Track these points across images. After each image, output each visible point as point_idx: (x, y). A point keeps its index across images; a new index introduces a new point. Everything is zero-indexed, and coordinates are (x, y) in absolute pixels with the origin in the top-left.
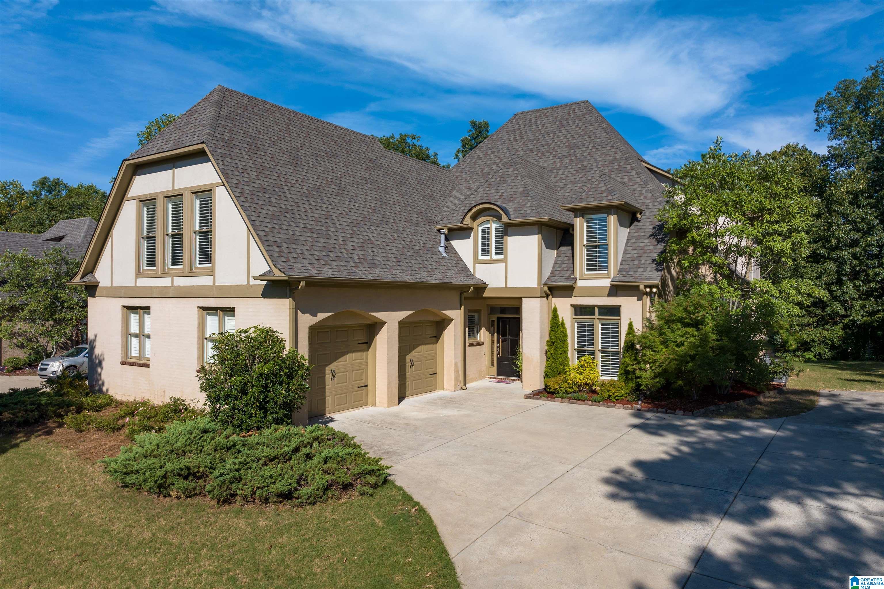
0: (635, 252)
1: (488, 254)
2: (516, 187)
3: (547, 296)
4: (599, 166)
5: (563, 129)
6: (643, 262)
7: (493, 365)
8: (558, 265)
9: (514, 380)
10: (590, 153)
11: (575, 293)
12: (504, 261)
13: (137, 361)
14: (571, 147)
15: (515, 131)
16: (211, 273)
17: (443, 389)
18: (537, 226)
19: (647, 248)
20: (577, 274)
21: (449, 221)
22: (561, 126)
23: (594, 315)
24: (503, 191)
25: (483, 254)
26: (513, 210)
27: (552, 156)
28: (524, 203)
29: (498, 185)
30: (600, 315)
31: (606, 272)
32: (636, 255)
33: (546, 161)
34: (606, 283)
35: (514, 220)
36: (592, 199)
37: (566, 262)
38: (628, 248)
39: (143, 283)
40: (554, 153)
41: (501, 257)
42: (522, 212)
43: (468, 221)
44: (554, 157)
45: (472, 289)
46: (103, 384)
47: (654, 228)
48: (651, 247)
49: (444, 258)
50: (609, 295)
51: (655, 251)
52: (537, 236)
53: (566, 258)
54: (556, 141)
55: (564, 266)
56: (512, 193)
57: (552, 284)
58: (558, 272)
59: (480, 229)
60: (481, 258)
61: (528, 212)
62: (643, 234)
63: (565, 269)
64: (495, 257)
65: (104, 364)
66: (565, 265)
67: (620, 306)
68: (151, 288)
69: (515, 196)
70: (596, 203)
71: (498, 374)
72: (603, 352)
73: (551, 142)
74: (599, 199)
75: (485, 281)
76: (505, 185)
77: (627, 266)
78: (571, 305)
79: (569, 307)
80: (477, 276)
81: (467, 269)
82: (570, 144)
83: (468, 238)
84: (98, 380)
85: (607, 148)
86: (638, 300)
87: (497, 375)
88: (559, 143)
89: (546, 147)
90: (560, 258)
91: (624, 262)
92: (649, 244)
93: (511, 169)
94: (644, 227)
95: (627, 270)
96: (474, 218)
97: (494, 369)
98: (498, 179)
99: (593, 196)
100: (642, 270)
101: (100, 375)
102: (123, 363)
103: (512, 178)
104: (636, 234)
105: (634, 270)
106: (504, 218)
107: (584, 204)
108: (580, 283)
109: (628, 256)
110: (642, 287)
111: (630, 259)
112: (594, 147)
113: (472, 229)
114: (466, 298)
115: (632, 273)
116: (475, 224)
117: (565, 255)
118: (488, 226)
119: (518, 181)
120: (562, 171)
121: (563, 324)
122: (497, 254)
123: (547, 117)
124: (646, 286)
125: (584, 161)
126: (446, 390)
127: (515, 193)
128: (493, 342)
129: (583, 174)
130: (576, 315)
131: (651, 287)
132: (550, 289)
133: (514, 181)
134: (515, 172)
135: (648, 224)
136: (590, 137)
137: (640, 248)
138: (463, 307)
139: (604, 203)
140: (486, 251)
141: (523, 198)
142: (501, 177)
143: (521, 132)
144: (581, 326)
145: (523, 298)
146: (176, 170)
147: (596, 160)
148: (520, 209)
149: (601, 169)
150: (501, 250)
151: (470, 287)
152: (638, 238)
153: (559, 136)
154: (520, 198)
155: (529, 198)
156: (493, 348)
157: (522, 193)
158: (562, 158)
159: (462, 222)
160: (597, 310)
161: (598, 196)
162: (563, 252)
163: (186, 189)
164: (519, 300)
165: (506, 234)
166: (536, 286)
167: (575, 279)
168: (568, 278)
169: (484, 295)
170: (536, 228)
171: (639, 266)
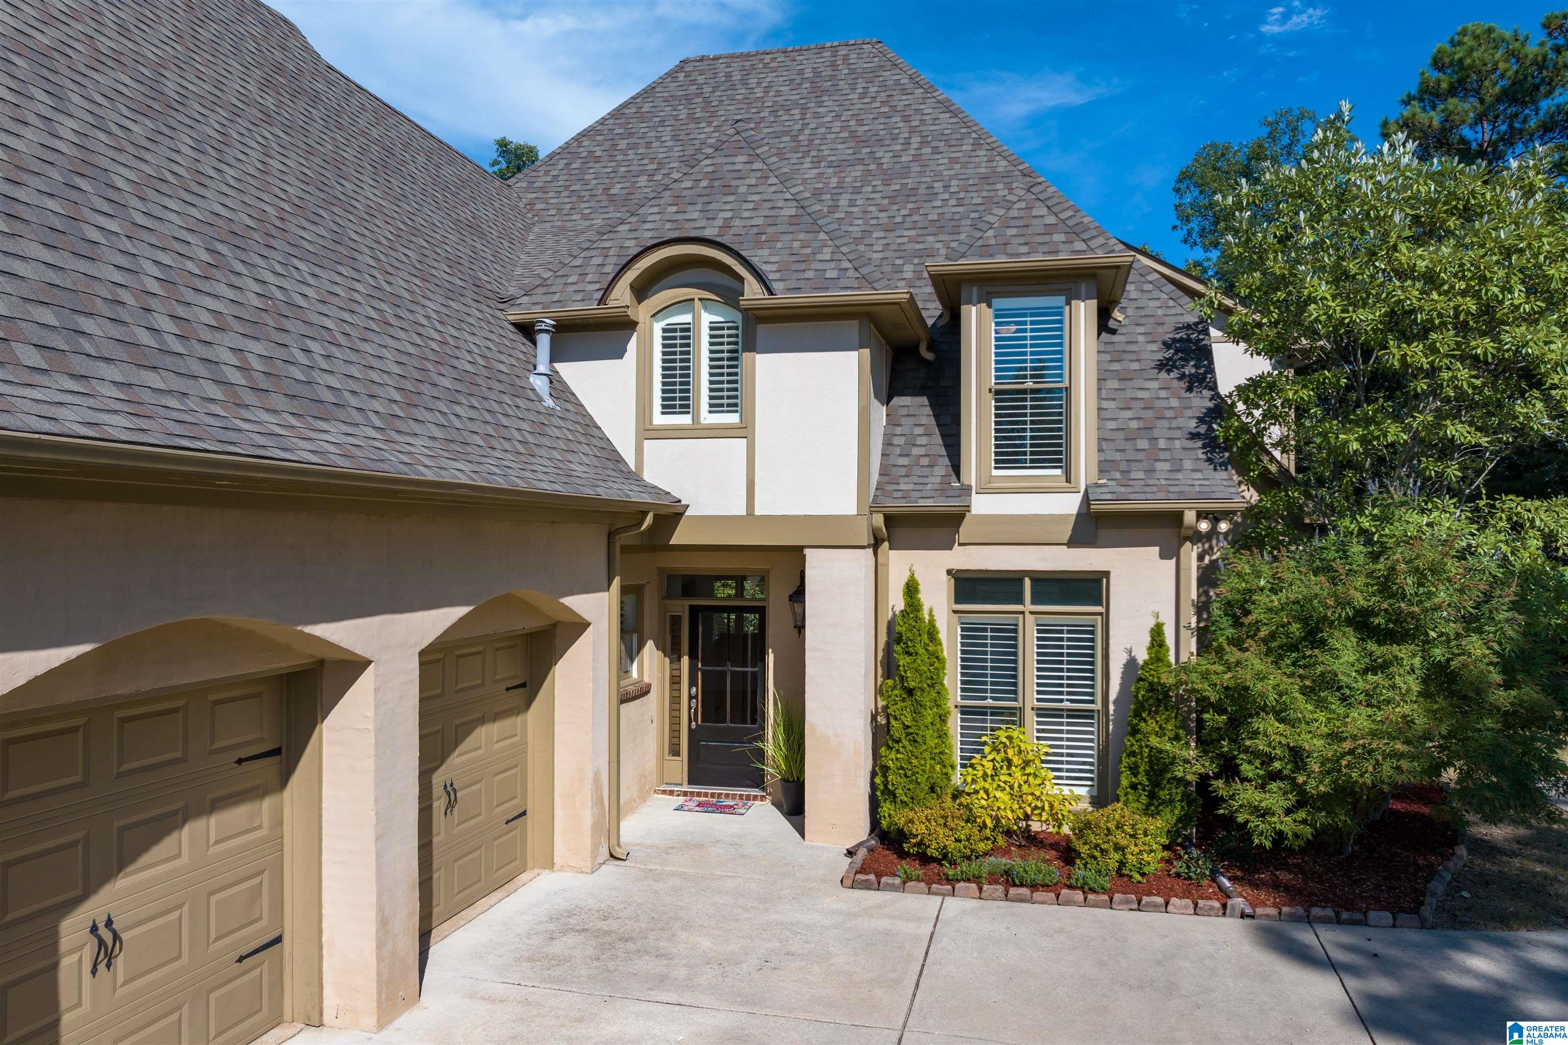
0: (1129, 414)
1: (685, 409)
2: (770, 205)
3: (877, 544)
4: (952, 189)
5: (825, 98)
6: (1162, 444)
7: (675, 751)
8: (898, 451)
9: (748, 798)
10: (917, 158)
11: (966, 531)
12: (745, 430)
14: (858, 140)
15: (687, 98)
17: (549, 864)
18: (855, 323)
19: (1164, 404)
20: (971, 475)
21: (556, 297)
22: (818, 92)
23: (1021, 601)
24: (728, 215)
25: (667, 409)
26: (774, 267)
27: (808, 159)
28: (808, 251)
29: (706, 199)
30: (1033, 602)
31: (1058, 472)
32: (1134, 425)
34: (1069, 504)
35: (784, 297)
36: (1024, 249)
37: (923, 440)
38: (1105, 404)
40: (814, 153)
41: (733, 418)
42: (809, 274)
43: (622, 294)
44: (816, 163)
45: (649, 519)
47: (1167, 345)
48: (1174, 403)
49: (550, 413)
50: (1073, 543)
51: (1189, 413)
52: (853, 356)
53: (919, 431)
54: (812, 126)
55: (916, 451)
56: (760, 221)
57: (896, 505)
58: (903, 471)
59: (658, 328)
60: (659, 419)
61: (828, 275)
62: (1135, 366)
63: (925, 461)
64: (708, 418)
66: (922, 451)
67: (1107, 574)
69: (771, 230)
70: (1038, 259)
71: (693, 780)
72: (1041, 713)
73: (798, 127)
74: (1045, 248)
75: (676, 494)
76: (731, 198)
77: (1118, 456)
78: (949, 572)
79: (944, 577)
80: (648, 476)
81: (618, 459)
82: (853, 135)
83: (619, 353)
85: (964, 148)
86: (1163, 556)
87: (691, 782)
88: (823, 130)
89: (785, 139)
90: (898, 430)
91: (1105, 445)
92: (1163, 394)
93: (741, 159)
94: (1134, 348)
95: (1124, 466)
96: (641, 291)
97: (680, 766)
98: (704, 183)
99: (1022, 240)
100: (1167, 466)
103: (753, 182)
104: (1116, 366)
105: (1145, 465)
106: (752, 290)
107: (1000, 261)
108: (981, 505)
109: (1112, 425)
110: (1190, 517)
111: (1121, 435)
112: (924, 143)
113: (630, 325)
114: (625, 549)
115: (1141, 475)
116: (641, 313)
117: (911, 421)
118: (687, 318)
119: (773, 189)
120: (848, 196)
121: (932, 635)
122: (715, 408)
124: (1201, 515)
125: (905, 175)
126: (562, 869)
127: (773, 221)
128: (675, 681)
129: (911, 206)
130: (957, 601)
131: (1215, 517)
132: (889, 520)
133: (760, 189)
134: (758, 165)
135: (1141, 338)
136: (906, 119)
137: (1141, 404)
138: (616, 582)
139: (1064, 257)
140: (677, 397)
141: (802, 236)
142: (713, 176)
143: (707, 102)
144: (971, 633)
145: (807, 552)
147: (938, 174)
148: (802, 266)
149: (962, 195)
150: (727, 394)
151: (644, 514)
152: (1126, 377)
153: (817, 116)
154: (789, 237)
155: (822, 236)
156: (675, 700)
157: (794, 221)
158: (838, 166)
159: (602, 301)
160: (1027, 582)
161: (1038, 239)
162: (904, 411)
164: (796, 555)
165: (751, 346)
166: (852, 510)
167: (966, 490)
168: (943, 490)
169: (677, 539)
170: (852, 327)
171: (1154, 455)
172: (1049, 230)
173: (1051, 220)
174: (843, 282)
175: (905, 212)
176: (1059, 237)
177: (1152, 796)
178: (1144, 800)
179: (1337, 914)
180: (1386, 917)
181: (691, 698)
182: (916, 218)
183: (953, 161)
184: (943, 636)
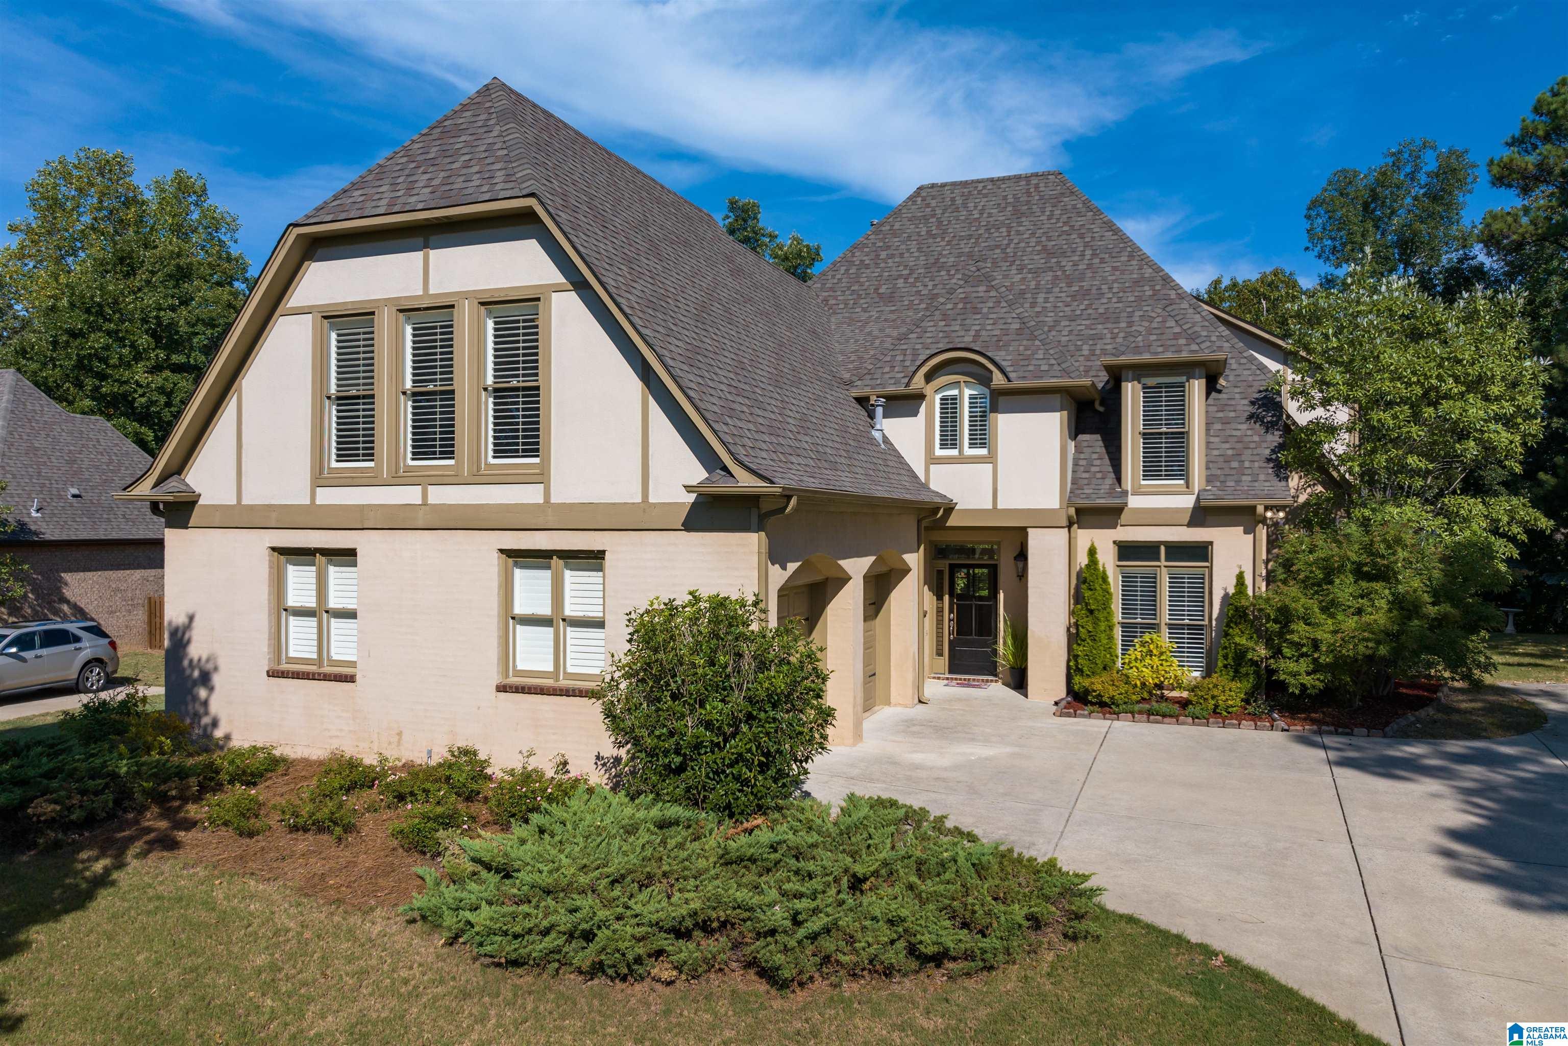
0: (1227, 446)
1: (954, 446)
2: (1003, 321)
3: (1070, 525)
4: (1115, 290)
5: (1023, 219)
6: (1247, 464)
7: (940, 653)
8: (1082, 469)
9: (987, 681)
10: (1090, 266)
11: (1124, 518)
12: (991, 459)
13: (311, 667)
14: (1049, 253)
15: (925, 218)
16: (541, 477)
17: (888, 703)
18: (1058, 395)
19: (1249, 439)
20: (1128, 484)
21: (878, 382)
22: (1018, 214)
23: (1158, 559)
24: (978, 328)
25: (943, 446)
26: (1009, 363)
27: (1014, 267)
28: (1029, 352)
29: (963, 317)
30: (1167, 560)
31: (1182, 482)
32: (1230, 452)
33: (1006, 277)
34: (1188, 502)
35: (1017, 383)
36: (1160, 349)
37: (1098, 462)
38: (1212, 439)
39: (327, 496)
40: (1018, 262)
41: (983, 452)
42: (1031, 368)
43: (919, 381)
44: (1020, 270)
45: (941, 511)
46: (215, 724)
47: (1252, 403)
48: (1256, 438)
49: (885, 452)
50: (1190, 524)
51: (1265, 445)
52: (1058, 415)
53: (1095, 456)
54: (1016, 241)
55: (1093, 469)
56: (997, 332)
57: (1083, 502)
58: (1086, 482)
59: (938, 398)
60: (939, 452)
61: (1043, 368)
62: (1232, 414)
63: (1099, 475)
64: (968, 451)
65: (216, 679)
66: (1097, 469)
67: (1211, 543)
68: (361, 508)
69: (1005, 338)
70: (1169, 356)
72: (1171, 626)
73: (1006, 242)
74: (1173, 349)
75: (950, 496)
76: (978, 316)
77: (1219, 472)
78: (1114, 542)
79: (1112, 545)
80: (933, 486)
81: (916, 477)
82: (1045, 248)
83: (915, 414)
84: (197, 716)
85: (1122, 259)
86: (1246, 532)
87: (950, 672)
88: (1022, 245)
89: (998, 251)
90: (1082, 456)
91: (1211, 465)
92: (1249, 432)
93: (982, 288)
94: (1233, 402)
95: (1222, 479)
96: (929, 378)
97: (943, 662)
98: (960, 306)
99: (1159, 343)
100: (1249, 478)
101: (205, 703)
102: (272, 674)
103: (991, 305)
104: (1220, 415)
105: (1235, 477)
106: (998, 379)
107: (1146, 357)
108: (1134, 502)
109: (1216, 452)
110: (1260, 509)
111: (1221, 459)
112: (1094, 255)
113: (922, 397)
114: (927, 528)
115: (1232, 484)
116: (929, 390)
117: (1090, 450)
118: (955, 392)
119: (1004, 310)
120: (1043, 295)
121: (1105, 579)
122: (972, 445)
123: (986, 196)
124: (1267, 508)
125: (1082, 279)
126: (895, 705)
127: (1006, 332)
128: (940, 611)
129: (1086, 302)
130: (1120, 559)
131: (1276, 509)
132: (1078, 511)
133: (995, 310)
134: (993, 293)
135: (1237, 396)
136: (1082, 236)
137: (1235, 439)
138: (922, 547)
139: (1185, 355)
140: (949, 439)
141: (1025, 342)
142: (965, 300)
144: (1128, 580)
145: (1029, 530)
146: (433, 254)
147: (1104, 279)
148: (1026, 363)
149: (1121, 294)
150: (981, 436)
151: (938, 509)
152: (1226, 422)
153: (1018, 233)
154: (1017, 343)
155: (1037, 343)
156: (940, 622)
157: (1019, 332)
158: (1036, 272)
159: (908, 385)
160: (1163, 548)
161: (1169, 343)
162: (1085, 444)
163: (466, 295)
164: (1022, 532)
165: (995, 409)
166: (1057, 506)
167: (1125, 493)
168: (1111, 493)
169: (950, 523)
170: (1057, 399)
171: (1241, 471)
172: (1176, 336)
173: (1177, 330)
174: (1052, 373)
175: (1082, 307)
176: (1182, 341)
177: (1236, 671)
178: (1232, 674)
179: (1336, 730)
180: (1364, 731)
181: (950, 620)
182: (1090, 311)
183: (1115, 269)
184: (1111, 580)
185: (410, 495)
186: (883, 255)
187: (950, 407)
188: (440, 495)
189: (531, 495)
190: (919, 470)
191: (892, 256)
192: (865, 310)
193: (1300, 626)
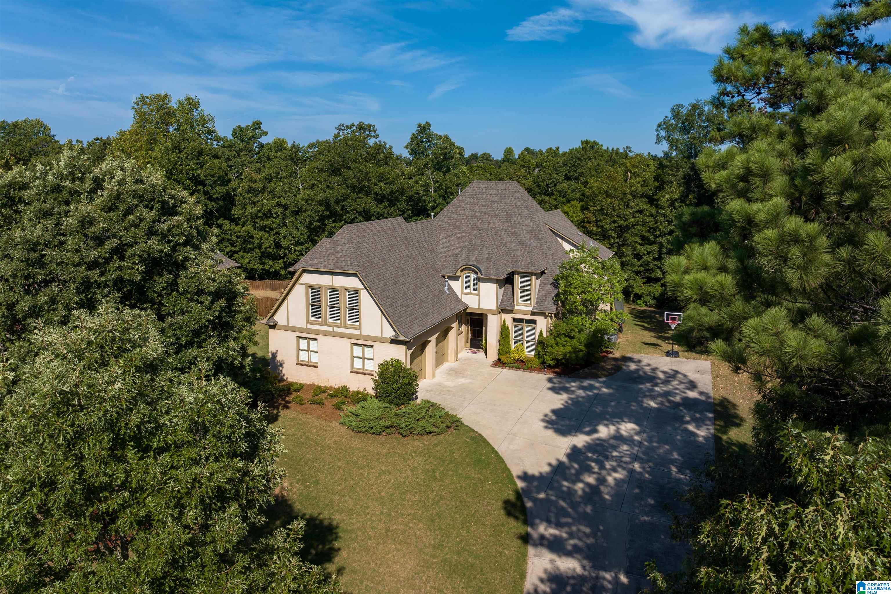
0: (544, 292)
2: (484, 254)
3: (500, 313)
6: (547, 299)
7: (468, 342)
8: (505, 296)
9: (478, 351)
10: (519, 223)
11: (514, 312)
12: (478, 294)
13: (307, 363)
14: (508, 215)
15: (473, 195)
16: (360, 328)
17: (448, 361)
19: (550, 291)
20: (515, 302)
21: (448, 272)
22: (501, 198)
23: (523, 323)
24: (476, 255)
25: (466, 289)
26: (484, 271)
27: (497, 220)
28: (489, 266)
29: (473, 251)
30: (526, 323)
31: (530, 303)
32: (544, 294)
33: (494, 224)
34: (530, 309)
35: (484, 276)
36: (524, 267)
37: (510, 295)
38: (541, 291)
39: (310, 327)
40: (498, 218)
41: (476, 292)
43: (458, 272)
45: (463, 311)
46: (284, 375)
47: (553, 279)
48: (552, 290)
49: (448, 294)
50: (531, 315)
51: (553, 293)
52: (495, 284)
54: (499, 209)
56: (481, 258)
57: (503, 306)
59: (464, 277)
60: (465, 291)
61: (492, 272)
62: (547, 283)
63: (509, 301)
64: (472, 292)
65: (284, 365)
66: (509, 297)
67: (536, 320)
68: (319, 330)
69: (483, 260)
70: (528, 271)
71: (470, 347)
72: (527, 341)
73: (496, 209)
74: (527, 268)
75: (467, 304)
76: (477, 251)
77: (540, 302)
79: (511, 319)
80: (463, 300)
81: (458, 298)
82: (507, 213)
83: (459, 281)
84: (280, 373)
85: (529, 221)
86: (545, 319)
88: (501, 211)
89: (493, 213)
90: (506, 292)
91: (539, 298)
92: (550, 289)
93: (480, 241)
94: (548, 279)
95: (540, 304)
96: (462, 271)
97: (469, 344)
98: (473, 246)
100: (547, 304)
101: (281, 371)
102: (298, 364)
103: (481, 247)
104: (544, 283)
106: (479, 274)
107: (520, 270)
108: (517, 307)
109: (541, 294)
110: (547, 314)
114: (460, 316)
115: (543, 304)
116: (462, 275)
117: (508, 290)
118: (469, 276)
120: (504, 232)
121: (508, 328)
122: (474, 289)
123: (493, 189)
124: (549, 313)
125: (516, 227)
126: (450, 362)
128: (468, 329)
129: (516, 237)
130: (514, 323)
131: (551, 314)
132: (502, 310)
133: (482, 250)
134: (482, 244)
135: (550, 277)
137: (547, 290)
138: (458, 320)
140: (468, 288)
143: (477, 198)
144: (516, 328)
145: (488, 315)
146: (334, 277)
148: (488, 269)
150: (475, 288)
153: (500, 206)
156: (468, 333)
157: (487, 258)
159: (455, 273)
160: (525, 321)
161: (526, 265)
162: (507, 288)
163: (342, 287)
164: (486, 315)
165: (479, 281)
166: (495, 307)
167: (514, 305)
168: (511, 305)
169: (468, 312)
170: (494, 280)
171: (545, 301)
174: (494, 274)
177: (539, 357)
180: (564, 376)
181: (470, 333)
184: (510, 328)
185: (330, 329)
186: (459, 209)
187: (468, 278)
188: (337, 330)
189: (357, 332)
190: (459, 295)
191: (461, 210)
192: (451, 231)
193: (550, 348)
